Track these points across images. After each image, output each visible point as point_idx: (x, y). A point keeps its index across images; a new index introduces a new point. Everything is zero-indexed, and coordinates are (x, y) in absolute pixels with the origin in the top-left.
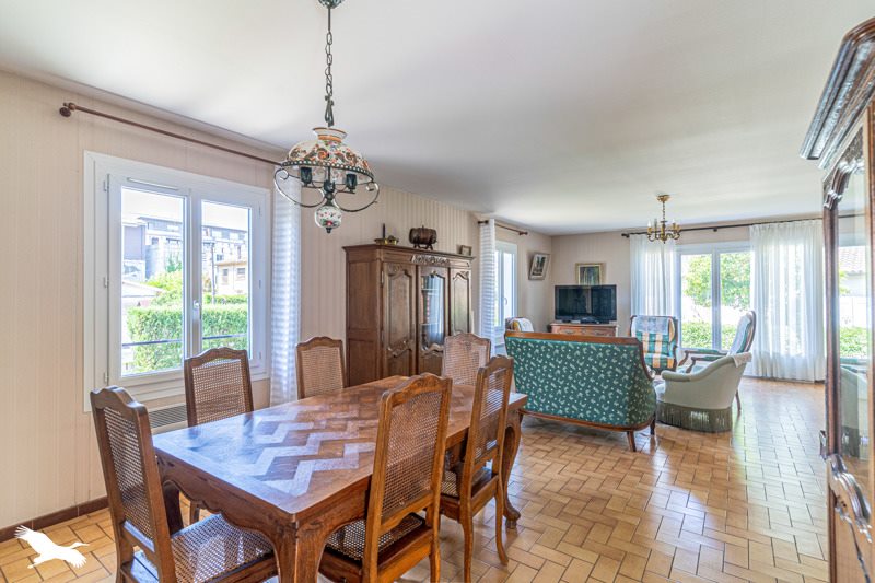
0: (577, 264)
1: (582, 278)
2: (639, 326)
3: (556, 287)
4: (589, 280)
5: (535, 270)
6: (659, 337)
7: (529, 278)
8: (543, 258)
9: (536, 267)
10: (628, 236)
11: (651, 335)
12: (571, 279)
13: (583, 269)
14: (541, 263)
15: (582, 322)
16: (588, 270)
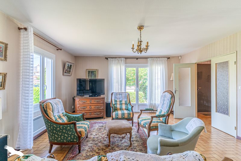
0: (87, 70)
1: (88, 76)
2: (115, 98)
3: (77, 79)
4: (91, 76)
5: (66, 70)
6: (123, 102)
7: (63, 75)
8: (71, 65)
9: (67, 69)
10: (107, 59)
11: (120, 101)
12: (84, 76)
13: (89, 72)
14: (70, 67)
15: (90, 96)
16: (91, 72)
